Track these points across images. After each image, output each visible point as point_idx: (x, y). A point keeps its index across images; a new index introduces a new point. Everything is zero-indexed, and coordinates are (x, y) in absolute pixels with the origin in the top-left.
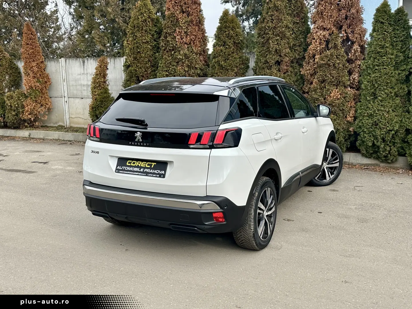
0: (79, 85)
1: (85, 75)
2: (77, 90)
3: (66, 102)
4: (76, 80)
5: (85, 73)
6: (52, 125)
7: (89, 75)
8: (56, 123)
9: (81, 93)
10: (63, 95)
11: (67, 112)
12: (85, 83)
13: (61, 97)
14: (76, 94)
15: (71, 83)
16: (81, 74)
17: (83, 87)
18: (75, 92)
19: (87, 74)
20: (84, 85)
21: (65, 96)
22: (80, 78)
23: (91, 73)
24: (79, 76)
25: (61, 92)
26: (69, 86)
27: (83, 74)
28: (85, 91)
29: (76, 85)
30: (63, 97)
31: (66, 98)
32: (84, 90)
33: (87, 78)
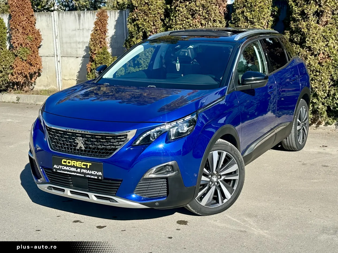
0: (74, 43)
1: (81, 31)
2: (71, 48)
3: (59, 62)
4: (70, 37)
5: (81, 28)
6: (42, 88)
7: (85, 31)
8: (47, 86)
9: (76, 52)
10: (56, 54)
11: (59, 73)
12: (81, 40)
13: (54, 56)
14: (71, 52)
15: (64, 40)
16: (76, 30)
17: (78, 45)
18: (69, 50)
19: (83, 29)
20: (79, 43)
21: (58, 54)
22: (75, 34)
23: (88, 29)
24: (74, 32)
25: (53, 50)
26: (63, 43)
27: (78, 29)
28: (81, 49)
29: (70, 43)
30: (56, 56)
31: (58, 57)
32: (79, 48)
33: (83, 35)
